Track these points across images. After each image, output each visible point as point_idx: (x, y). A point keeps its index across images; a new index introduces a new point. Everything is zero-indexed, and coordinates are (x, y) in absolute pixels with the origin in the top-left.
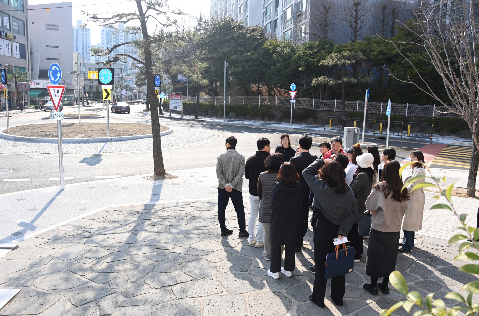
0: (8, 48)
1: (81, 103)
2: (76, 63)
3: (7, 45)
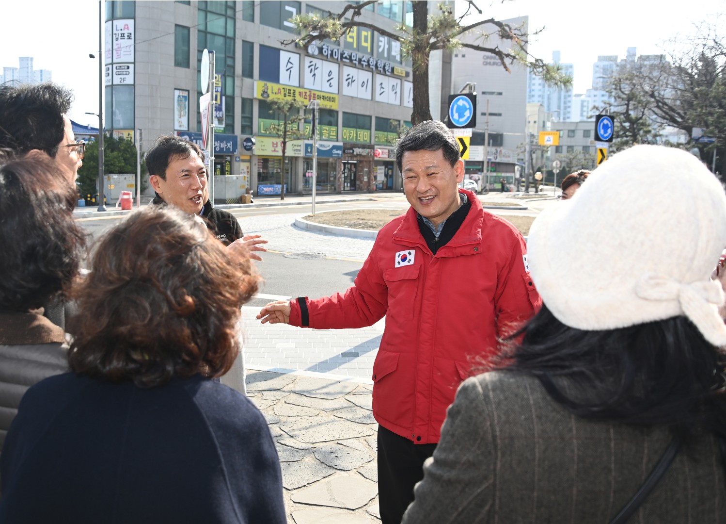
0: (395, 91)
1: (524, 189)
2: (535, 122)
3: (393, 86)
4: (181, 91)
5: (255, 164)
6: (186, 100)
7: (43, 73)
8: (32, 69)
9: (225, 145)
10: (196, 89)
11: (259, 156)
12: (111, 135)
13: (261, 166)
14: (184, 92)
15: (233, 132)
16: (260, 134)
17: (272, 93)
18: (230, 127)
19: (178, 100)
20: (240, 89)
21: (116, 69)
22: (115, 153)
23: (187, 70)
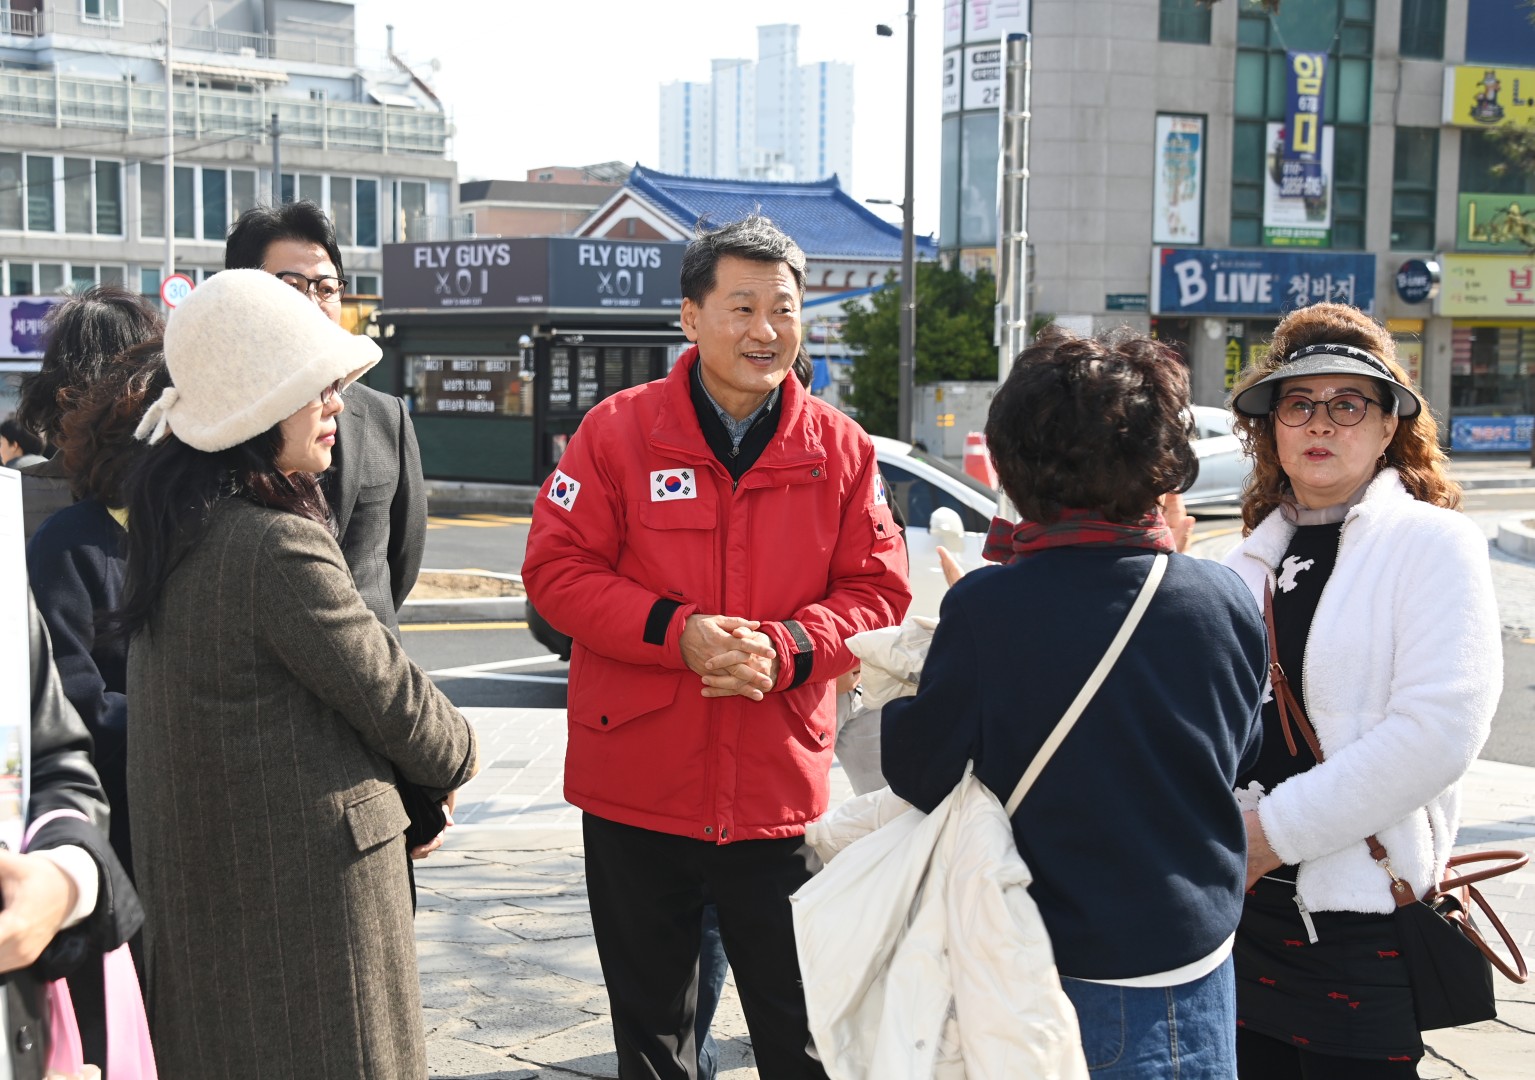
4: (1179, 120)
5: (1442, 349)
6: (1194, 148)
7: (829, 75)
8: (794, 60)
9: (1330, 288)
10: (1231, 110)
11: (1456, 319)
12: (956, 263)
13: (1467, 355)
14: (1190, 121)
15: (1361, 242)
16: (1461, 246)
17: (1516, 101)
18: (1350, 226)
19: (1169, 150)
20: (1392, 96)
21: (975, 61)
22: (962, 319)
23: (1202, 48)
